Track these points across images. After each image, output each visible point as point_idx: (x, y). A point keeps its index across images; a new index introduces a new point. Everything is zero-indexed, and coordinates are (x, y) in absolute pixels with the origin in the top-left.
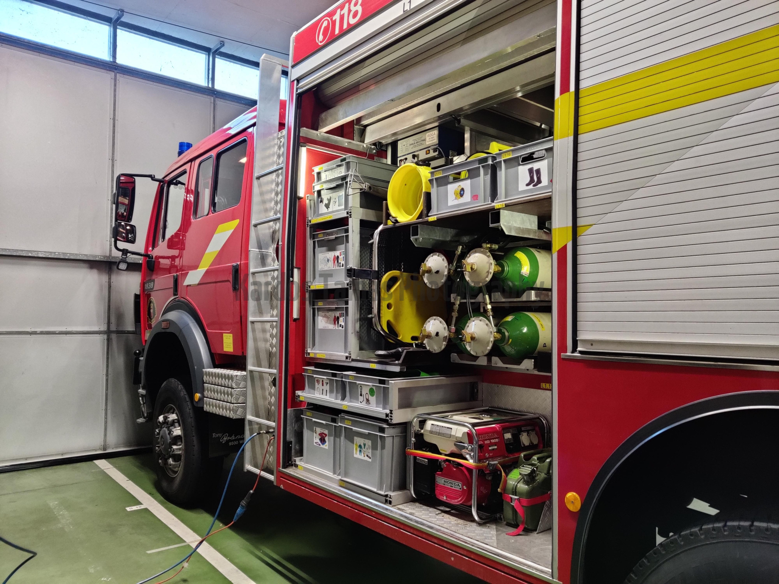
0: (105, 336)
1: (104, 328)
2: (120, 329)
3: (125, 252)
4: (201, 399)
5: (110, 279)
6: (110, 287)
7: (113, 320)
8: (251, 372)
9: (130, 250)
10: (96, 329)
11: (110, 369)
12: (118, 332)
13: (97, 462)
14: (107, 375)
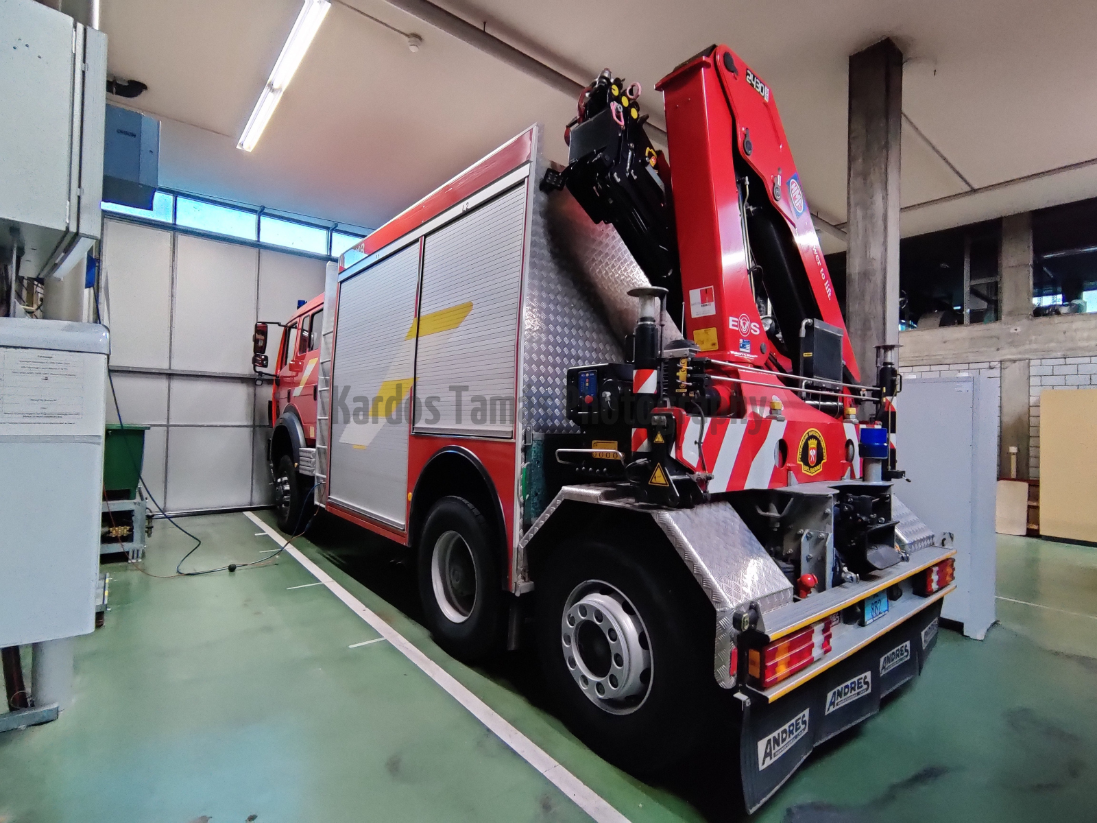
0: (252, 429)
1: (250, 423)
2: (262, 424)
3: (261, 373)
4: (298, 466)
5: (255, 390)
6: (255, 395)
7: (257, 418)
8: (318, 448)
9: (264, 372)
10: (246, 424)
11: (255, 451)
12: (260, 426)
13: (245, 513)
14: (253, 455)
